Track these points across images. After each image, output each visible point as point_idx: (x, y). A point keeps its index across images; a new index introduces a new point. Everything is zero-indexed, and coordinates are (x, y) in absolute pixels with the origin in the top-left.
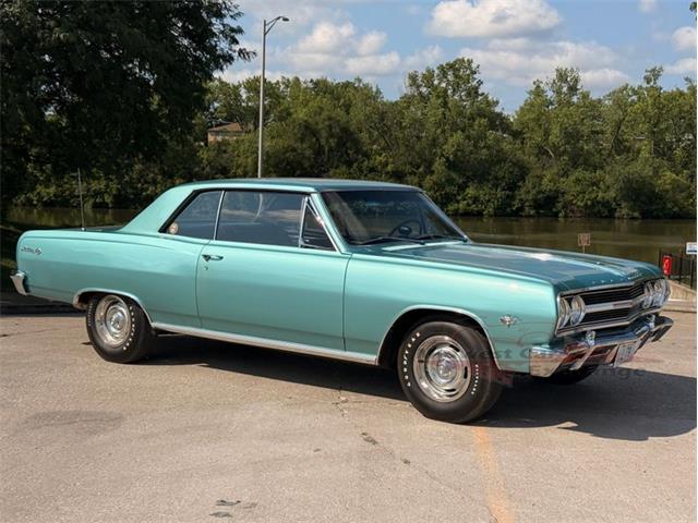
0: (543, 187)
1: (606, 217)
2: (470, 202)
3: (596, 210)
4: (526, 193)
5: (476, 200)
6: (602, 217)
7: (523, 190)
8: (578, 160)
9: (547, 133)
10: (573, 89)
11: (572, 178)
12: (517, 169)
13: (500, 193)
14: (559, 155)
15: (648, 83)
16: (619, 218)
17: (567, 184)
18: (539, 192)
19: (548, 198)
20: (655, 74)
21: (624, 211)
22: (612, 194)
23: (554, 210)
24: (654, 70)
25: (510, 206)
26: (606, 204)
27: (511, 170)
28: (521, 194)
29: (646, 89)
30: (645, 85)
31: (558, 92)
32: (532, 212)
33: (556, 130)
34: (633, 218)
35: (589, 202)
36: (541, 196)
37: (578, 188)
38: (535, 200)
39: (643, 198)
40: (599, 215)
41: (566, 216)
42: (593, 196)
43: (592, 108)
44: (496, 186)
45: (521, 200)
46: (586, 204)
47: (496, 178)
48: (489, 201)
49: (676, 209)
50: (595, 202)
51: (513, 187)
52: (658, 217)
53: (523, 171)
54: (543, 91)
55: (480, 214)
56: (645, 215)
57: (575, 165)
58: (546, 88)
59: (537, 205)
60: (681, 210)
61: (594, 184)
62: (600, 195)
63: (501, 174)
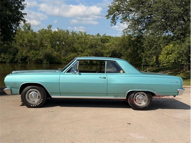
0: (23, 55)
1: (40, 63)
2: (2, 59)
3: (38, 61)
4: (19, 56)
5: (4, 58)
6: (39, 63)
7: (18, 56)
8: (32, 48)
9: (23, 40)
10: (29, 28)
11: (31, 53)
12: (15, 50)
13: (11, 56)
14: (27, 46)
15: (48, 28)
16: (44, 64)
17: (30, 54)
18: (22, 56)
19: (25, 58)
20: (50, 26)
21: (45, 62)
22: (42, 57)
23: (27, 61)
24: (50, 25)
25: (14, 60)
26: (40, 60)
27: (14, 50)
28: (17, 57)
29: (48, 30)
30: (47, 29)
31: (25, 29)
32: (21, 62)
33: (26, 40)
34: (47, 64)
35: (36, 59)
36: (23, 57)
37: (33, 55)
38: (21, 59)
39: (49, 58)
40: (38, 63)
41: (30, 63)
42: (37, 58)
43: (34, 34)
44: (10, 54)
45: (17, 58)
46: (35, 60)
47: (9, 52)
48: (8, 58)
49: (57, 61)
50: (38, 59)
51: (15, 55)
52: (53, 63)
53: (17, 51)
54: (21, 29)
55: (5, 62)
56: (51, 63)
57: (31, 50)
58: (21, 28)
59: (22, 60)
60: (59, 62)
61: (37, 55)
62: (39, 57)
63: (11, 51)
